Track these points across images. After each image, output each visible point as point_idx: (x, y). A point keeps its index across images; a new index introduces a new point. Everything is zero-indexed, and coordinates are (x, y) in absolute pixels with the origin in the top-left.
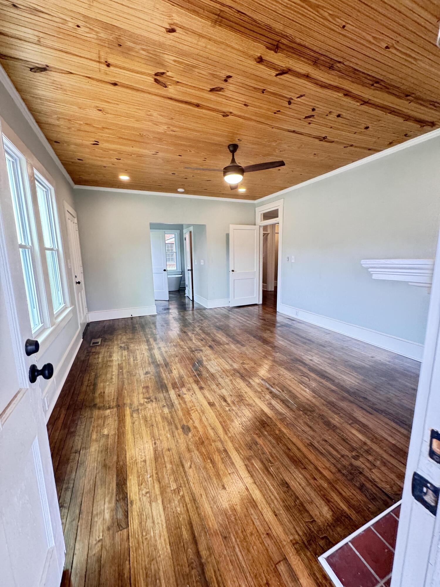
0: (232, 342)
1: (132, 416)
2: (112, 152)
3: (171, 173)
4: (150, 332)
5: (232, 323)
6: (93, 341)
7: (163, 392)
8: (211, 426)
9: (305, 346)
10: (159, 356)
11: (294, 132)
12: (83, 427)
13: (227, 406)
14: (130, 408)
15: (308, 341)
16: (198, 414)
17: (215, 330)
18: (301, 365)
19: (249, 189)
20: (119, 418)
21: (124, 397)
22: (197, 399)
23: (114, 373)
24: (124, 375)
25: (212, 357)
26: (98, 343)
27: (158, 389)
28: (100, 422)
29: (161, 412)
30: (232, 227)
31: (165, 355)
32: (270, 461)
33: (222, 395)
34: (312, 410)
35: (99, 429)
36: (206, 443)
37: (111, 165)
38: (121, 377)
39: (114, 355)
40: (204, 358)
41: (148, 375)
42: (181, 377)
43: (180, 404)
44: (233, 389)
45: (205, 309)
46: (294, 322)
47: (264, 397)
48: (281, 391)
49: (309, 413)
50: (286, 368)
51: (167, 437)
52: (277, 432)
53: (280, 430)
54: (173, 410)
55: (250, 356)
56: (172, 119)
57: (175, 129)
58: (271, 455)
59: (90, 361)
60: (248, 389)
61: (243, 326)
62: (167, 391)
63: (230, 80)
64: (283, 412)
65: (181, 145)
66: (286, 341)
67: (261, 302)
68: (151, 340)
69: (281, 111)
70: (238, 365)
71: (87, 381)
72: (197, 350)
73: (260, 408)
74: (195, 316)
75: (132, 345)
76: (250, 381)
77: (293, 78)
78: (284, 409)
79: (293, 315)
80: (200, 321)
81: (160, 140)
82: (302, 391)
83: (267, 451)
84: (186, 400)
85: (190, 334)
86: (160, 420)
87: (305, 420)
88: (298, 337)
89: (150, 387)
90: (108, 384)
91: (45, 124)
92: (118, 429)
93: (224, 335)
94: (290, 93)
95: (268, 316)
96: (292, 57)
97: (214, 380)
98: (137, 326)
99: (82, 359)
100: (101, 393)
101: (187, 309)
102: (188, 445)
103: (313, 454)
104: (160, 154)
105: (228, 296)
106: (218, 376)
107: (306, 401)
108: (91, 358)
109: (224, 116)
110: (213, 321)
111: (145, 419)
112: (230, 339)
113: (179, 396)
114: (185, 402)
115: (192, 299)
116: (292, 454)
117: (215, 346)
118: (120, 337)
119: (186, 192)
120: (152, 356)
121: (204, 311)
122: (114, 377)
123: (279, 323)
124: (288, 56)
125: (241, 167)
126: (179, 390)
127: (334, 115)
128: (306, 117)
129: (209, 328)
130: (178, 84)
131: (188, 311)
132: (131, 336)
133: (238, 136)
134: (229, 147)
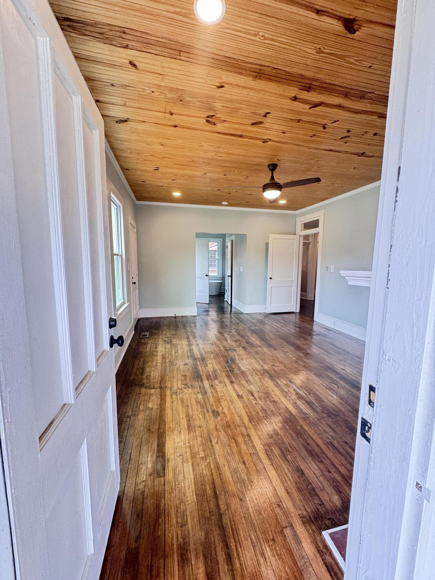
0: (265, 345)
1: (171, 396)
2: (168, 175)
3: (216, 190)
4: (190, 331)
5: (267, 328)
6: (143, 334)
7: (198, 382)
8: (237, 414)
9: (339, 356)
10: (197, 352)
11: (331, 150)
12: (133, 400)
13: (254, 400)
14: (171, 390)
15: (343, 352)
16: (227, 403)
17: (249, 333)
18: (331, 373)
19: (289, 201)
20: (161, 397)
21: (166, 381)
22: (227, 390)
23: (158, 361)
24: (167, 364)
25: (245, 357)
26: (146, 335)
27: (194, 378)
28: (147, 397)
29: (195, 396)
30: (272, 236)
31: (202, 351)
32: (288, 450)
33: (250, 390)
34: (336, 414)
35: (145, 402)
36: (232, 426)
37: (167, 185)
38: (164, 365)
39: (159, 347)
40: (237, 357)
41: (187, 366)
42: (215, 371)
43: (212, 392)
44: (261, 386)
45: (242, 313)
46: (331, 332)
47: (290, 397)
48: (307, 393)
49: (333, 416)
50: (316, 374)
51: (199, 417)
52: (299, 428)
53: (301, 427)
54: (206, 396)
55: (280, 359)
56: (219, 147)
57: (221, 155)
58: (290, 446)
59: (139, 350)
60: (276, 388)
61: (276, 332)
62: (202, 381)
63: (268, 116)
64: (307, 412)
65: (226, 167)
66: (319, 349)
67: (298, 310)
68: (191, 337)
69: (317, 134)
70: (268, 366)
71: (137, 365)
72: (231, 349)
73: (285, 406)
74: (232, 320)
75: (174, 340)
76: (279, 381)
77: (326, 109)
78: (308, 410)
79: (330, 325)
80: (236, 324)
81: (209, 163)
82: (329, 397)
83: (287, 442)
84: (218, 390)
85: (226, 335)
86: (194, 403)
87: (328, 422)
88: (333, 347)
89: (188, 376)
90: (153, 369)
91: (121, 157)
92: (160, 405)
93: (258, 338)
94: (324, 121)
95: (305, 324)
96: (325, 94)
97: (244, 376)
98: (179, 324)
99: (134, 347)
100: (148, 375)
101: (225, 313)
102: (216, 425)
103: (331, 451)
104: (208, 175)
105: (265, 303)
106: (248, 374)
107: (331, 405)
108: (140, 347)
109: (263, 142)
110: (249, 325)
111: (182, 400)
112: (263, 342)
113: (212, 386)
114: (217, 392)
115: (230, 304)
116: (310, 448)
117: (248, 347)
118: (164, 332)
119: (230, 205)
120: (191, 351)
121: (241, 316)
122: (158, 364)
123: (315, 332)
124: (320, 93)
125: (279, 183)
126: (212, 382)
127: (370, 135)
128: (342, 138)
129: (244, 331)
130: (225, 122)
131: (226, 314)
132: (174, 333)
133: (277, 157)
134: (269, 166)
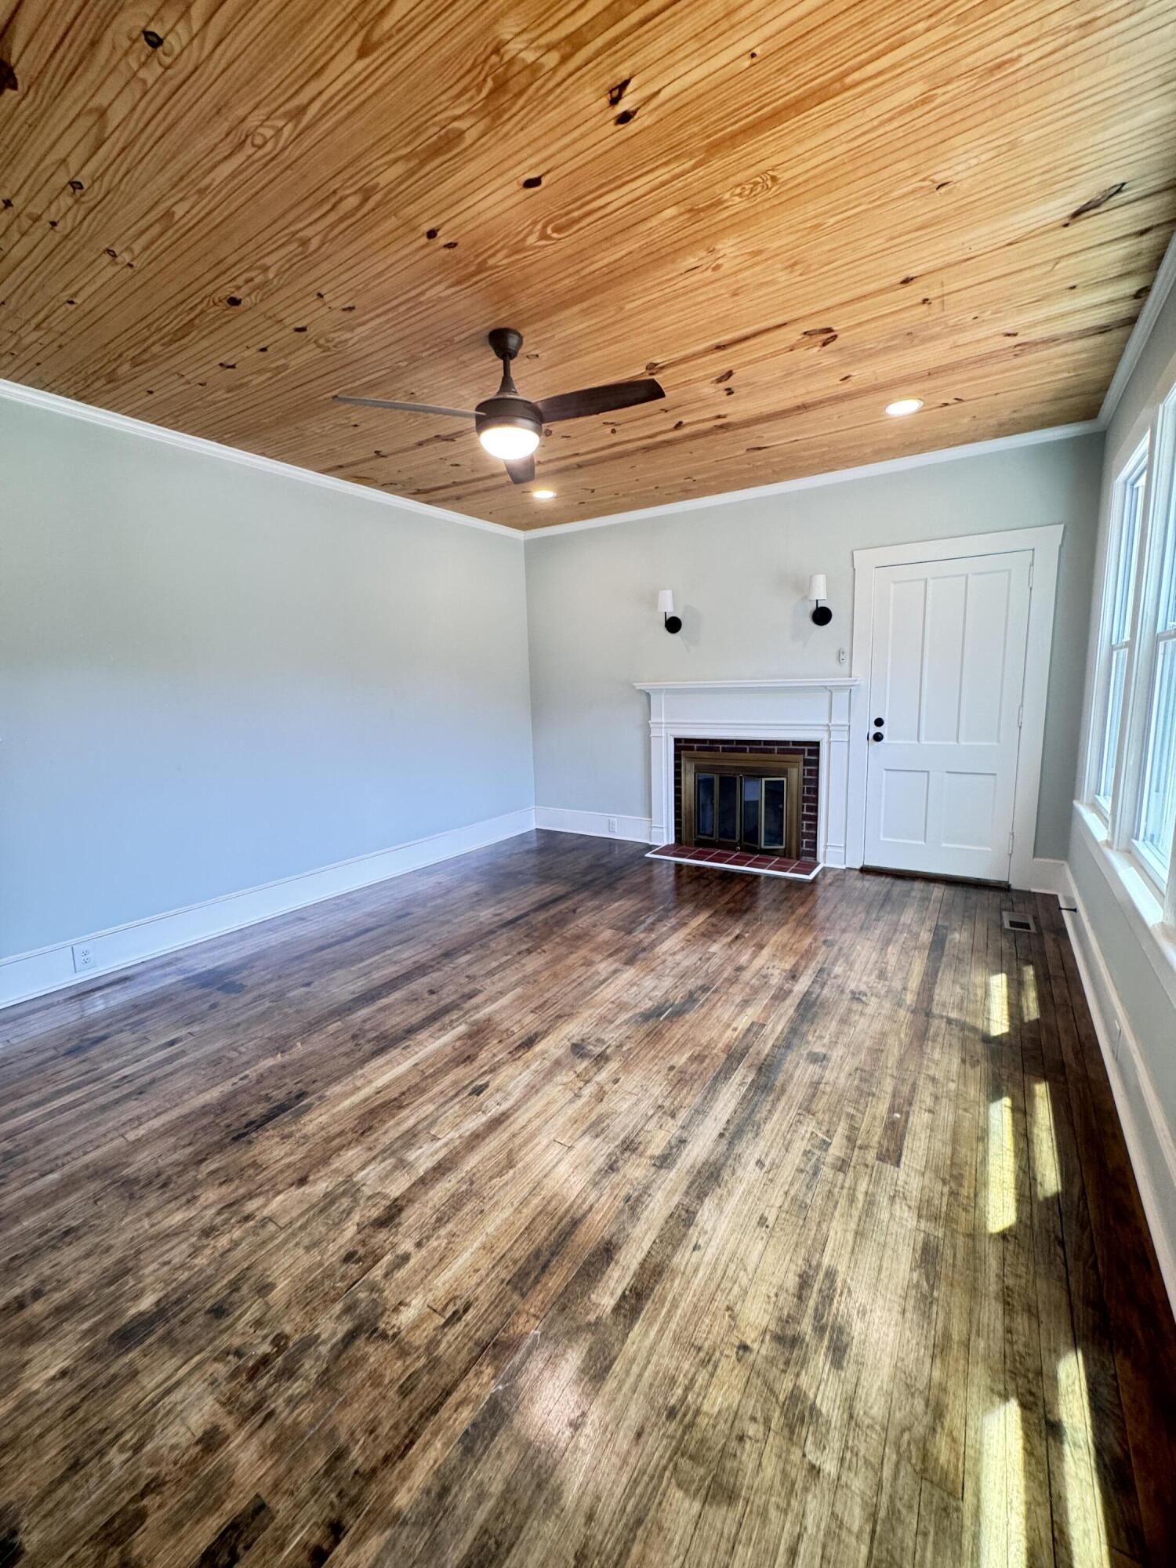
21: (909, 1028)
89: (837, 1017)
100: (972, 1065)
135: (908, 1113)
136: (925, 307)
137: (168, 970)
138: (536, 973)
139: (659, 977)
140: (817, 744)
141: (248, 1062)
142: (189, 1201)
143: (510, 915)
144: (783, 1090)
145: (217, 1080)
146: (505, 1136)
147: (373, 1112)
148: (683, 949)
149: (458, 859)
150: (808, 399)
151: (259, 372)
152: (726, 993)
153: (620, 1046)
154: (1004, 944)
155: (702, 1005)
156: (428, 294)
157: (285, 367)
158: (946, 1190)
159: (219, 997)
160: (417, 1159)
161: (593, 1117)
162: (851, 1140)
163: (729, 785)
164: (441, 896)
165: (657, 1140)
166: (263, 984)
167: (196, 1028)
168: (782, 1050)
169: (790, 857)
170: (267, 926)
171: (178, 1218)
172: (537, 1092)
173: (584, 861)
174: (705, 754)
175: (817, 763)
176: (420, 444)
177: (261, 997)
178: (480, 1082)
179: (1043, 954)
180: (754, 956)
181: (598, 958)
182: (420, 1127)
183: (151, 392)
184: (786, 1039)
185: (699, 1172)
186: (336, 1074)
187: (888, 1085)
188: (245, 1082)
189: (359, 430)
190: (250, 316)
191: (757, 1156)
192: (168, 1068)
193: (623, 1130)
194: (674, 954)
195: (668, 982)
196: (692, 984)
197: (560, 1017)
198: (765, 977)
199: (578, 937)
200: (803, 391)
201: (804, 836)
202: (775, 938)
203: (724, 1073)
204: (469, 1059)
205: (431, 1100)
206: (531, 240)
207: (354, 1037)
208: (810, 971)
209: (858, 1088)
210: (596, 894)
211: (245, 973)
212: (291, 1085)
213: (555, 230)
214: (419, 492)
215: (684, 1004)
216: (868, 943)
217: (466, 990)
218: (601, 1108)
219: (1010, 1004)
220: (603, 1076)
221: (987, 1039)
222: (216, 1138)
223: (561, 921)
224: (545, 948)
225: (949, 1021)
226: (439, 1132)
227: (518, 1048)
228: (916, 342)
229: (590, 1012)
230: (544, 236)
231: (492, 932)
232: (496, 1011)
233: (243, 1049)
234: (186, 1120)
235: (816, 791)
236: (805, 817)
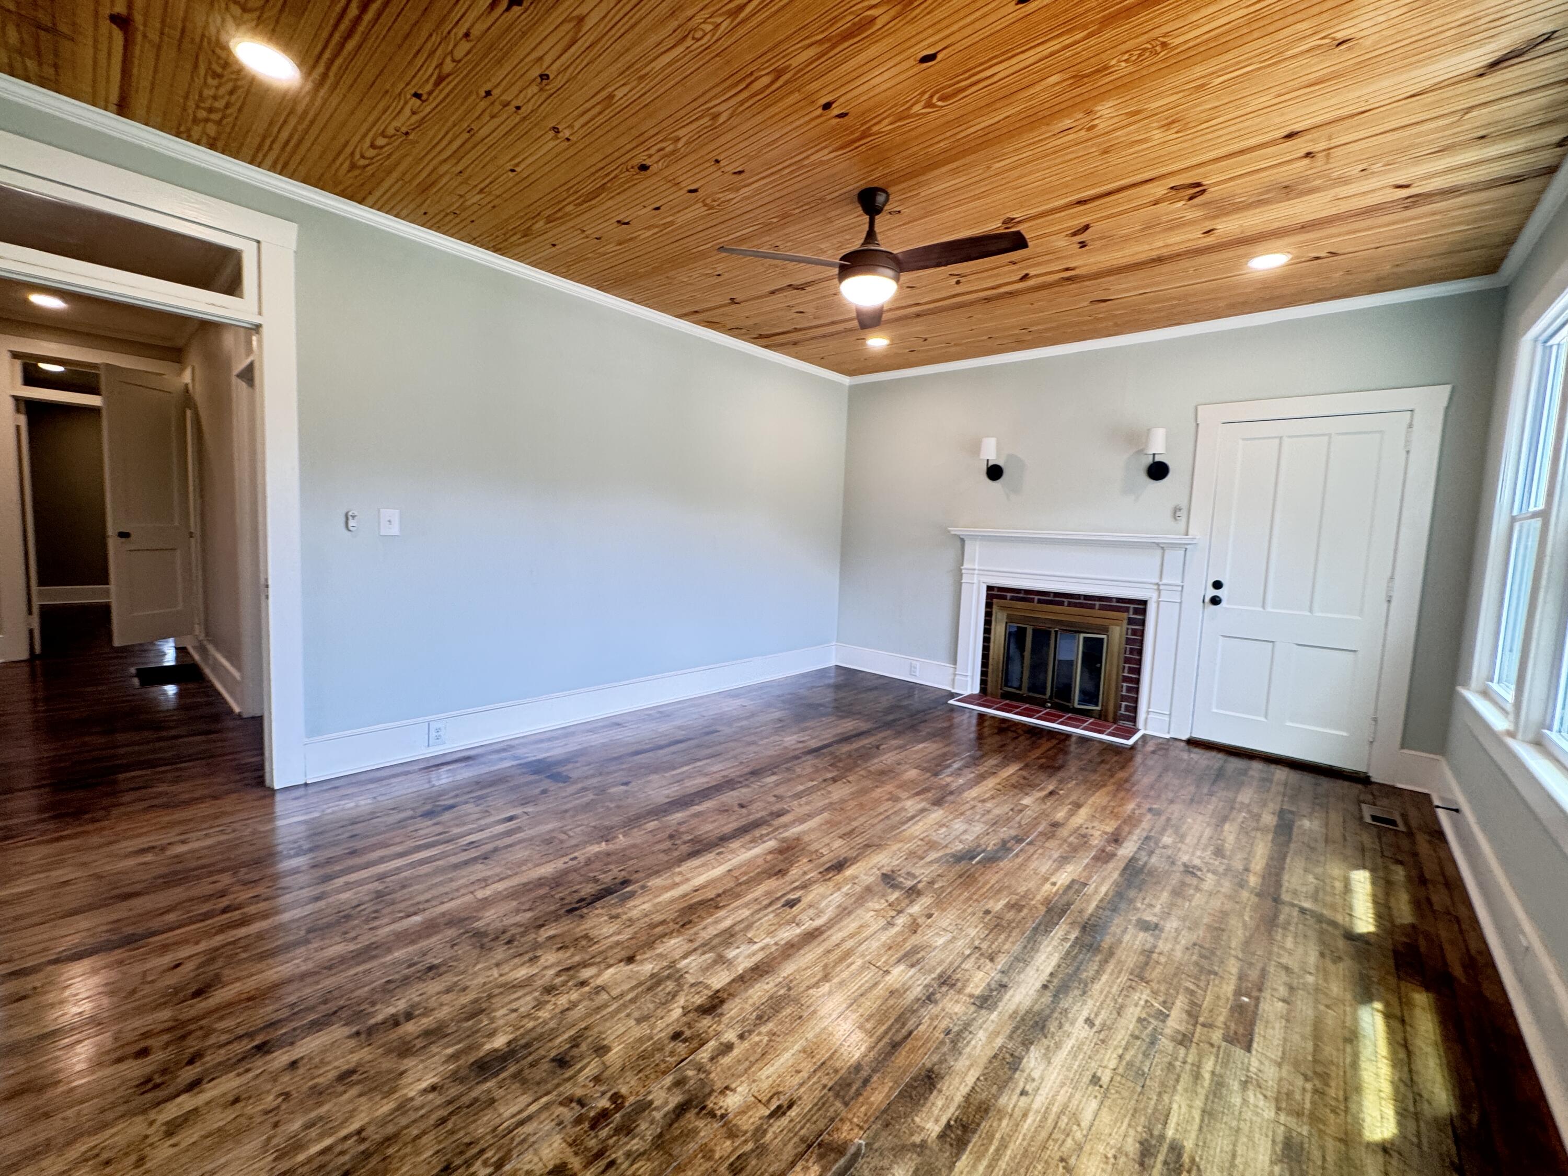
79: (416, 752)
135: (1257, 999)
136: (1307, 161)
137: (504, 755)
138: (843, 801)
139: (970, 822)
140: (1144, 603)
141: (577, 846)
142: (531, 960)
143: (814, 744)
144: (1111, 953)
145: (551, 857)
146: (820, 950)
147: (692, 908)
148: (993, 797)
149: (762, 687)
150: (1165, 252)
151: (648, 228)
152: (1042, 847)
153: (932, 883)
154: (1367, 839)
155: (1017, 855)
156: (813, 158)
157: (671, 223)
158: (1309, 1086)
159: (546, 784)
160: (736, 957)
161: (908, 946)
162: (1193, 1014)
163: (1042, 637)
164: (747, 718)
165: (976, 980)
166: (586, 778)
167: (530, 809)
168: (1108, 913)
169: (1106, 720)
170: (589, 727)
171: (522, 973)
172: (850, 913)
173: (886, 701)
174: (1020, 605)
175: (1143, 623)
176: (773, 293)
177: (584, 789)
178: (792, 896)
179: (1415, 855)
180: (1072, 813)
181: (904, 795)
182: (737, 928)
183: (554, 245)
184: (1111, 902)
185: (1023, 1019)
186: (656, 868)
187: (1233, 967)
188: (575, 862)
189: (720, 279)
190: (655, 179)
191: (1085, 1014)
192: (508, 841)
193: (939, 964)
194: (984, 801)
195: (978, 828)
196: (1005, 832)
197: (868, 846)
198: (1084, 836)
199: (882, 773)
200: (1161, 244)
201: (1123, 698)
202: (1093, 799)
203: (1046, 925)
204: (781, 873)
205: (746, 905)
206: (916, 109)
207: (671, 837)
208: (1135, 838)
209: (1196, 964)
210: (898, 734)
211: (570, 766)
212: (615, 872)
213: (940, 100)
214: (761, 336)
215: (997, 851)
216: (1200, 818)
217: (775, 808)
218: (915, 940)
219: (1376, 902)
220: (915, 909)
221: (1351, 936)
222: (553, 908)
223: (865, 755)
224: (850, 778)
225: (1303, 911)
226: (755, 936)
227: (828, 870)
228: (1292, 195)
229: (899, 845)
230: (929, 104)
231: (797, 758)
232: (804, 833)
233: (571, 833)
234: (527, 888)
235: (1140, 652)
236: (1126, 679)
